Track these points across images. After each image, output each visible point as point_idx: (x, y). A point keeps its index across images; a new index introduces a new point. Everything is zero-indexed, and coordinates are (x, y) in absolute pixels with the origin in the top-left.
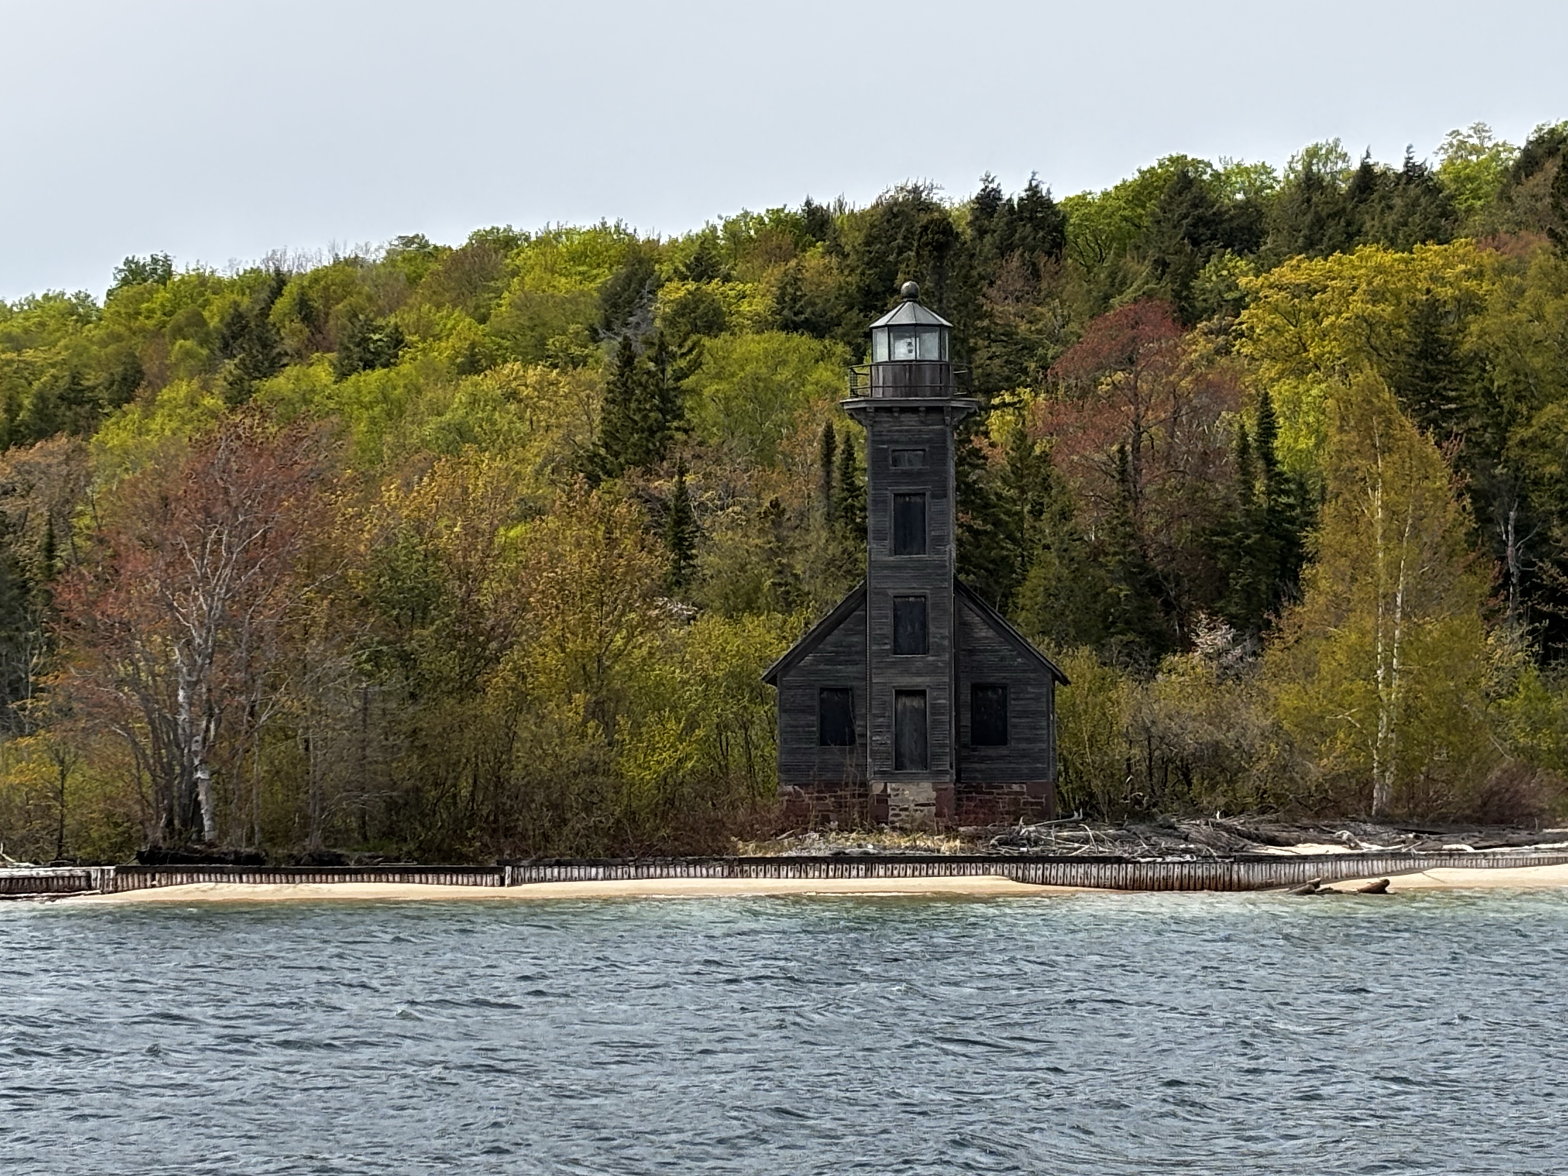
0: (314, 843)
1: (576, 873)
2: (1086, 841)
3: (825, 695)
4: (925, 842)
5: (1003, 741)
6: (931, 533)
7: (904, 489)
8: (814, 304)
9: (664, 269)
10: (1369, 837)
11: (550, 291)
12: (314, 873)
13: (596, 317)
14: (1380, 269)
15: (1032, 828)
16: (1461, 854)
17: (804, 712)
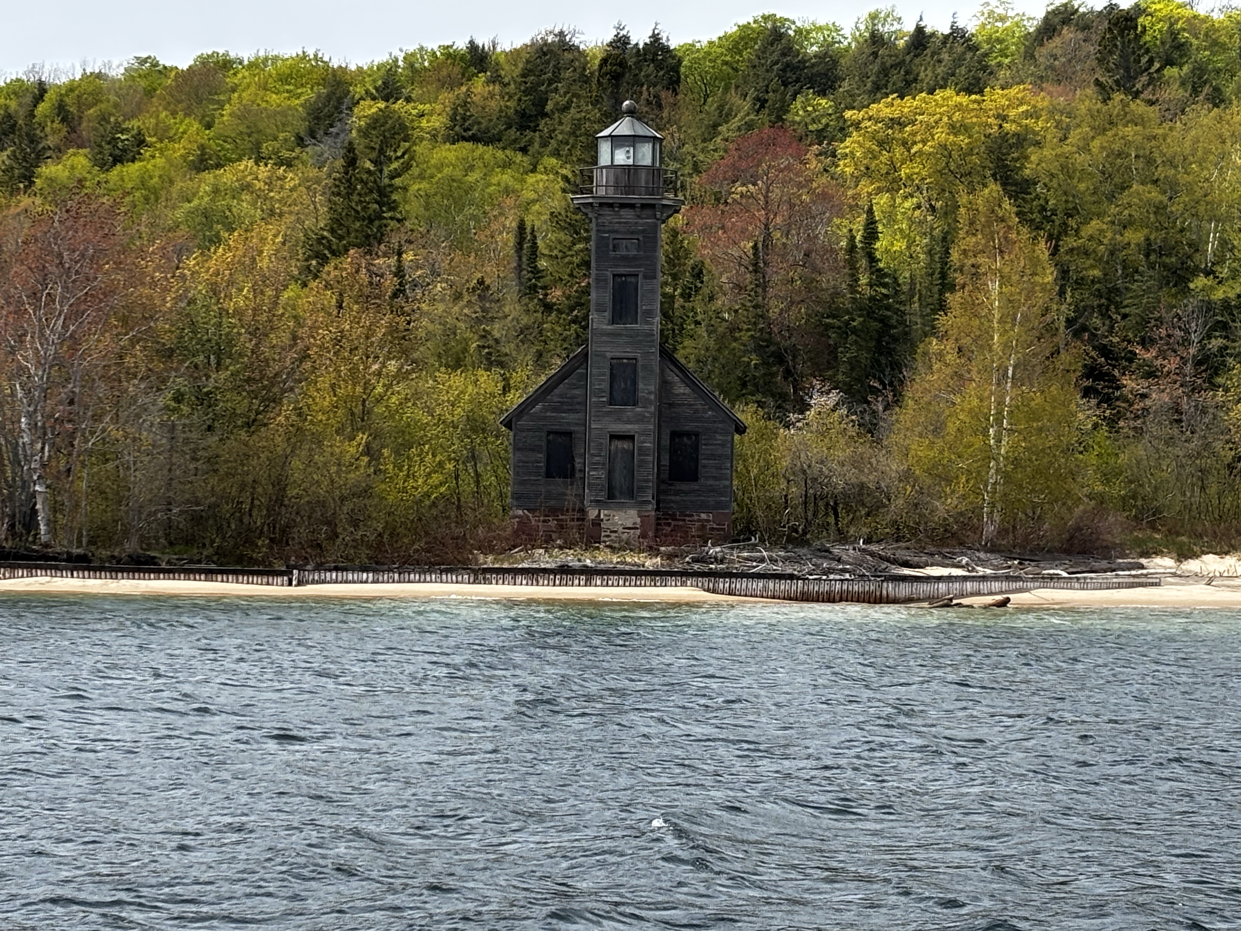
0: (131, 546)
1: (350, 577)
2: (762, 560)
3: (551, 437)
4: (632, 559)
5: (695, 478)
6: (642, 307)
7: (622, 270)
8: (479, 123)
9: (358, 90)
10: (983, 563)
11: (264, 105)
12: (134, 571)
13: (302, 127)
14: (959, 107)
15: (718, 549)
16: (1059, 578)
17: (533, 450)
